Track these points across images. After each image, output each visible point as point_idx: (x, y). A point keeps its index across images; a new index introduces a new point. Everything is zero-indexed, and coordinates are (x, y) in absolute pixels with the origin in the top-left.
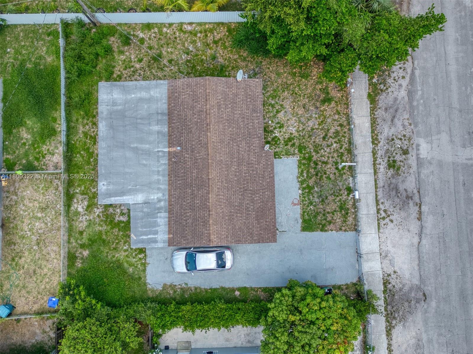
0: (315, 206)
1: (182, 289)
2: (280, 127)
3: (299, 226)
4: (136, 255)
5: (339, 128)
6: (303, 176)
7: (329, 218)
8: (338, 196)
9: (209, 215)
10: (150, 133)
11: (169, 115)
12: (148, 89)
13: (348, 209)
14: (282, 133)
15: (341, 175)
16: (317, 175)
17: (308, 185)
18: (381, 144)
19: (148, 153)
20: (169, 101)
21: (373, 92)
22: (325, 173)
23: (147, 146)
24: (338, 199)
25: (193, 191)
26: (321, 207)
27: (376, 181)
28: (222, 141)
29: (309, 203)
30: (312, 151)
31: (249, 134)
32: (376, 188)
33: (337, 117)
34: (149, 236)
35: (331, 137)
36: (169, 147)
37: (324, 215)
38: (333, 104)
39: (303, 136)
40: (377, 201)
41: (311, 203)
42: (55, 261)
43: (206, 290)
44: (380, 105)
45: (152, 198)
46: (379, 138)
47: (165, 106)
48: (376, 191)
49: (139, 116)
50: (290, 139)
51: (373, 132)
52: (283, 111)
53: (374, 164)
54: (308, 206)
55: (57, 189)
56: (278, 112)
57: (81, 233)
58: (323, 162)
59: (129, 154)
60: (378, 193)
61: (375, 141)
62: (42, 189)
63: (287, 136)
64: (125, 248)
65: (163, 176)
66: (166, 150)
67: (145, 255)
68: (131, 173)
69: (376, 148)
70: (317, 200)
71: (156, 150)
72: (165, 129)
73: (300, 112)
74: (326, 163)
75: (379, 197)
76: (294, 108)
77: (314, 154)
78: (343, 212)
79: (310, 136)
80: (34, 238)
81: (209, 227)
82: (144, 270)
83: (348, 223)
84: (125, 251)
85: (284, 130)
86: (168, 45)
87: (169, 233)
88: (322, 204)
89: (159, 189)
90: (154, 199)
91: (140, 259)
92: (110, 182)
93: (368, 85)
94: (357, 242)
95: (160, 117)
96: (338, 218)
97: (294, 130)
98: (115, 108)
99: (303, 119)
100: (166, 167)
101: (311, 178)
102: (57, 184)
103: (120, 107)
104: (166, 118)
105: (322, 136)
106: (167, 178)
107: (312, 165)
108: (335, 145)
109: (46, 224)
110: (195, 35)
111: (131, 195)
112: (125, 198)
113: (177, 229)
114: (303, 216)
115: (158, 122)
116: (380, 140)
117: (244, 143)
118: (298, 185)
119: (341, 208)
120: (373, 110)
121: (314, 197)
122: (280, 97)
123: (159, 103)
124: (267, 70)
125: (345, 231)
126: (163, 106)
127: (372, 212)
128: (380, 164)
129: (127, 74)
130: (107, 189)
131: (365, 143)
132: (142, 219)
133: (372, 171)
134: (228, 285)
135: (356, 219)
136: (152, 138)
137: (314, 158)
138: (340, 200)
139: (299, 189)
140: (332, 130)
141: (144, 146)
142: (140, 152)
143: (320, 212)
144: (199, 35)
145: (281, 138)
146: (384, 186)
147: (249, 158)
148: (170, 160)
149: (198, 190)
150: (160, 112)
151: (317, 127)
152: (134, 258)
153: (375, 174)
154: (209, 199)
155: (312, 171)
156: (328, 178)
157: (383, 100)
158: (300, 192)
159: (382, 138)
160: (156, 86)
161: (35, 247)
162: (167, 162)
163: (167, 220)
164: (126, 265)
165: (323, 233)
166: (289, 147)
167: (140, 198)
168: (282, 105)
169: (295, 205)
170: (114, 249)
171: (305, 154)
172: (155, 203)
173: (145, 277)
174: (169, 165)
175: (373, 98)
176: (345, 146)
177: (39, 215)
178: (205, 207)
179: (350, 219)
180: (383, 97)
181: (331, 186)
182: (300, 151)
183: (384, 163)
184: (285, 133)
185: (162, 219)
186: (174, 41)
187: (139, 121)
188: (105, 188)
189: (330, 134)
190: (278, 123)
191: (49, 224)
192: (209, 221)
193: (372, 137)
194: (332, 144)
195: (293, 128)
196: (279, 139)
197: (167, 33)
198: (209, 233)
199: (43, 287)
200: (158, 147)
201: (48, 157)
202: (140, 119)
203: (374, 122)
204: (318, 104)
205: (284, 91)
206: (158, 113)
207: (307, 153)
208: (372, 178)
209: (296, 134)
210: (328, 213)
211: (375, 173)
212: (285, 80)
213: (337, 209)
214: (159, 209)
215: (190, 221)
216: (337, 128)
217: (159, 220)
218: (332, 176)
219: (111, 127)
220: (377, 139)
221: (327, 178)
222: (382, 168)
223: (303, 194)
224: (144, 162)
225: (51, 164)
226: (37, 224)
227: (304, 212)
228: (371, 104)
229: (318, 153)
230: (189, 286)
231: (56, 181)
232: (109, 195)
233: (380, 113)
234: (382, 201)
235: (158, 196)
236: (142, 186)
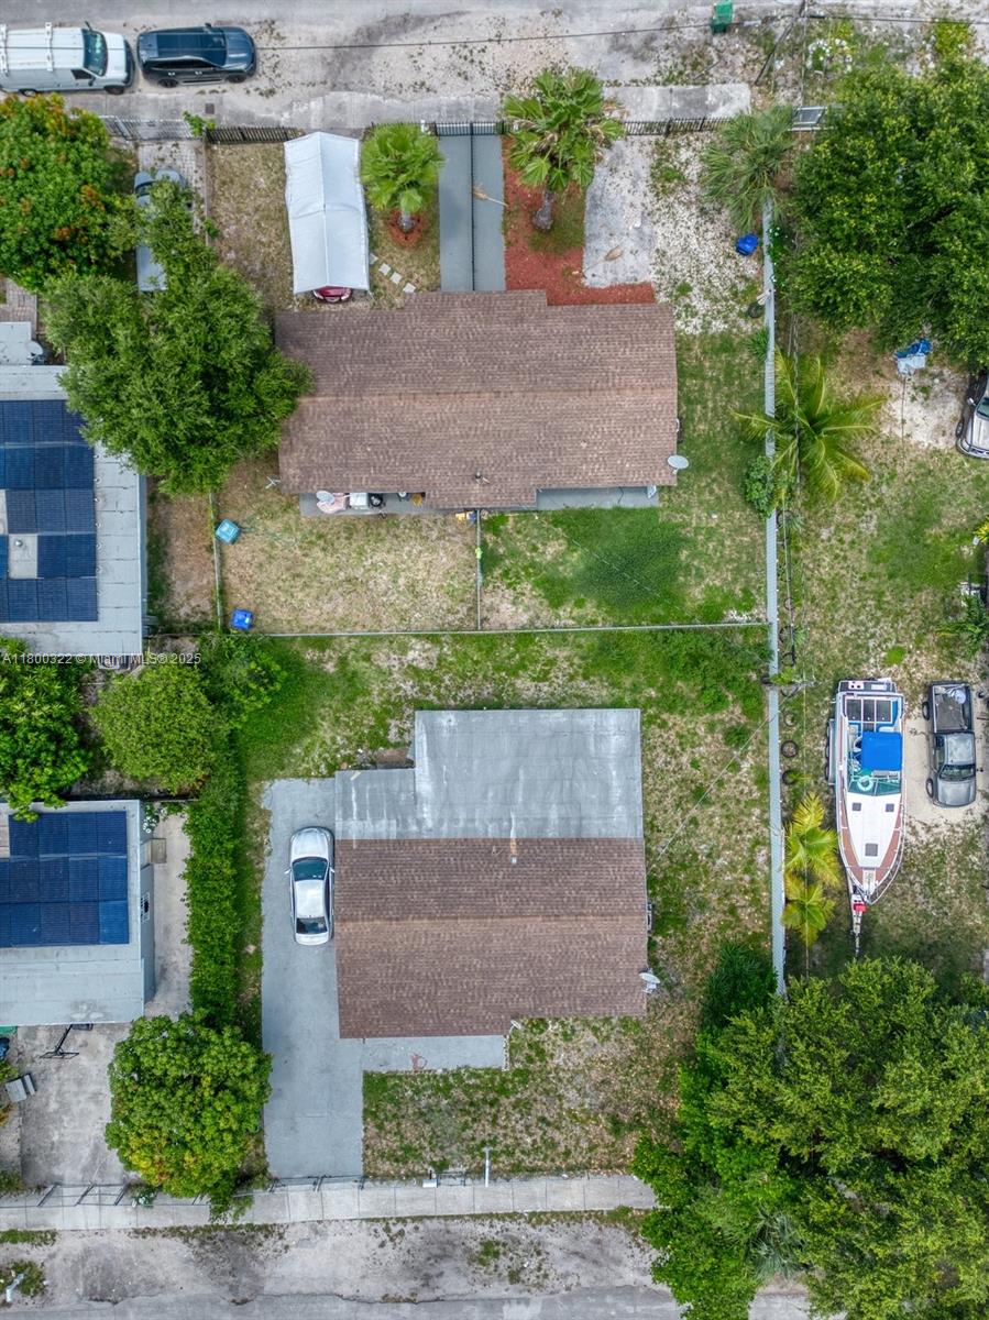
0: (412, 1099)
1: (261, 845)
2: (565, 1034)
3: (374, 1068)
4: (325, 759)
5: (561, 1149)
6: (469, 1078)
7: (388, 1126)
8: (430, 1143)
9: (391, 919)
10: (545, 804)
11: (578, 840)
12: (627, 801)
13: (406, 1163)
14: (553, 1038)
15: (470, 1151)
16: (472, 1104)
17: (452, 1087)
18: (531, 1230)
19: (507, 801)
20: (603, 840)
21: (633, 1217)
22: (474, 1120)
23: (520, 800)
24: (426, 1144)
25: (436, 887)
26: (410, 1112)
27: (459, 1217)
28: (526, 941)
29: (417, 1088)
30: (519, 1096)
31: (542, 991)
32: (446, 1218)
33: (585, 1145)
34: (355, 805)
35: (545, 1133)
36: (518, 841)
37: (395, 1116)
38: (609, 1138)
39: (546, 1080)
40: (420, 1218)
41: (417, 1092)
42: (318, 612)
43: (257, 891)
44: (607, 1231)
45: (425, 809)
46: (544, 1227)
47: (594, 833)
48: (439, 1217)
49: (575, 784)
50: (541, 1053)
51: (554, 1214)
52: (596, 1041)
53: (491, 1216)
54: (412, 1086)
55: (449, 611)
56: (595, 1030)
57: (367, 658)
58: (495, 1117)
59: (505, 766)
60: (435, 1221)
61: (537, 1218)
62: (450, 585)
63: (547, 1047)
64: (338, 739)
65: (465, 830)
66: (513, 835)
67: (324, 777)
68: (470, 770)
69: (522, 1220)
70: (423, 1103)
71: (513, 816)
72: (551, 834)
73: (594, 1074)
74: (494, 1122)
75: (428, 1222)
76: (603, 1062)
77: (513, 1099)
78: (399, 1153)
79: (547, 1092)
80: (359, 573)
81: (368, 919)
82: (296, 775)
83: (379, 1161)
84: (334, 740)
85: (559, 1042)
86: (727, 817)
87: (361, 842)
88: (415, 1113)
89: (441, 822)
90: (422, 812)
91: (318, 767)
92: (454, 732)
93: (646, 1207)
94: (342, 1177)
95: (574, 823)
96: (390, 1143)
97: (559, 1059)
98: (592, 740)
99: (580, 1079)
100: (481, 835)
101: (466, 1093)
102: (458, 612)
103: (592, 748)
104: (573, 834)
105: (546, 1115)
106: (460, 836)
107: (491, 1096)
108: (529, 1140)
109: (385, 594)
110: (746, 871)
111: (430, 770)
112: (426, 759)
113: (367, 856)
114: (393, 1075)
115: (565, 819)
116: (538, 1227)
117: (525, 980)
118: (452, 1068)
119: (408, 1149)
120: (596, 1216)
121: (429, 1097)
122: (625, 1034)
123: (600, 822)
124: (677, 1011)
125: (365, 1156)
126: (595, 829)
127: (399, 1208)
128: (491, 1226)
129: (669, 738)
130: (441, 727)
131: (533, 1199)
132: (387, 791)
133: (478, 1212)
134: (266, 931)
135: (386, 1177)
136: (534, 807)
137: (503, 1100)
138: (423, 1148)
139: (445, 1070)
140: (558, 1136)
141: (521, 793)
142: (509, 786)
143: (400, 1108)
144: (747, 877)
145: (543, 1035)
146: (448, 1232)
147: (496, 990)
148: (495, 841)
149: (437, 898)
150: (584, 822)
151: (565, 1106)
152: (320, 755)
153: (471, 1216)
154: (420, 918)
155: (479, 1095)
156: (466, 1126)
157: (617, 1237)
158: (440, 1071)
159: (543, 1232)
160: (631, 817)
161: (342, 574)
162: (490, 836)
163: (384, 837)
164: (308, 741)
165: (360, 1114)
166: (526, 1051)
167: (425, 786)
168: (608, 1038)
169: (415, 1061)
170: (337, 719)
171: (512, 1082)
172: (414, 814)
173: (285, 777)
174: (484, 841)
175: (620, 1216)
176: (527, 1162)
177: (401, 581)
178: (407, 911)
179: (386, 1166)
180: (623, 1236)
181: (450, 1130)
182: (518, 1073)
183: (493, 1234)
184: (554, 1043)
185: (385, 828)
186: (734, 829)
187: (567, 783)
188: (445, 723)
189: (551, 1132)
190: (573, 1031)
191: (385, 599)
192: (379, 918)
193: (545, 1213)
194: (530, 1135)
195: (564, 1061)
196: (542, 1031)
197: (750, 815)
198: (357, 920)
199: (270, 592)
200: (517, 820)
201: (509, 593)
202: (571, 786)
203: (573, 1217)
204: (609, 1109)
205: (636, 1042)
206: (581, 819)
207: (514, 1087)
208: (464, 1211)
209: (551, 1066)
210: (399, 1124)
211: (475, 1217)
212: (657, 1045)
213: (406, 1142)
214: (403, 823)
215: (381, 882)
216: (563, 1145)
217: (384, 821)
218: (469, 1133)
219: (556, 733)
220: (539, 1222)
221: (466, 1123)
222: (483, 1230)
223: (435, 1077)
224: (491, 794)
225: (496, 600)
226: (385, 577)
227: (400, 1078)
228: (609, 1212)
229: (514, 1108)
230: (266, 859)
231: (465, 609)
232: (432, 731)
233: (591, 1230)
234: (421, 1228)
235: (428, 820)
236: (448, 791)
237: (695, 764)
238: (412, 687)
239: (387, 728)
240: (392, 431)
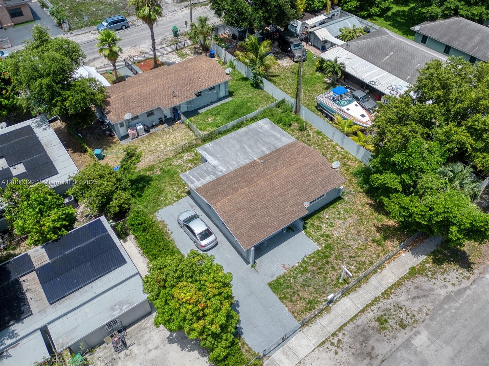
0: (295, 282)
1: (166, 232)
2: (330, 225)
3: (270, 280)
4: (174, 196)
5: (368, 263)
6: (310, 260)
7: (295, 298)
8: (317, 293)
9: (232, 194)
10: (259, 148)
11: (277, 149)
12: (283, 135)
13: (314, 308)
14: (327, 229)
15: (335, 286)
16: (320, 269)
17: (306, 267)
18: (389, 301)
20: (286, 146)
21: (418, 270)
22: (326, 274)
23: (250, 151)
24: (316, 295)
25: (241, 180)
26: (299, 287)
27: (356, 316)
29: (294, 276)
30: (334, 255)
32: (351, 320)
33: (374, 256)
34: (194, 179)
35: (356, 261)
36: (259, 159)
37: (294, 293)
38: (380, 248)
39: (338, 244)
40: (341, 329)
41: (295, 278)
43: (175, 246)
44: (415, 281)
45: (220, 167)
46: (391, 296)
47: (281, 146)
48: (348, 322)
50: (328, 236)
51: (391, 288)
52: (342, 221)
53: (368, 306)
54: (290, 277)
56: (339, 218)
57: (171, 165)
58: (333, 268)
59: (237, 146)
60: (348, 325)
61: (386, 294)
62: (185, 138)
63: (328, 233)
64: (175, 189)
65: (238, 165)
66: (255, 159)
67: (177, 201)
68: (227, 152)
69: (381, 299)
70: (301, 281)
71: (251, 155)
72: (268, 152)
73: (352, 231)
74: (334, 269)
75: (346, 328)
76: (352, 226)
77: (333, 257)
78: (308, 306)
79: (343, 247)
81: (224, 198)
82: (166, 205)
83: (303, 315)
84: (173, 190)
85: (331, 229)
87: (204, 185)
88: (301, 287)
89: (228, 168)
90: (220, 169)
91: (173, 199)
92: (214, 146)
93: (419, 263)
94: (294, 332)
95: (272, 147)
96: (300, 305)
97: (336, 235)
98: (259, 129)
99: (349, 236)
100: (245, 164)
101: (314, 266)
103: (261, 131)
104: (275, 149)
105: (351, 255)
106: (238, 167)
107: (324, 261)
108: (353, 267)
111: (213, 158)
112: (209, 156)
113: (209, 187)
114: (280, 278)
115: (269, 148)
116: (390, 298)
118: (300, 260)
119: (310, 302)
120: (405, 278)
121: (301, 277)
122: (350, 214)
123: (280, 143)
124: (359, 198)
125: (295, 317)
127: (329, 329)
128: (372, 311)
130: (208, 148)
131: (377, 288)
132: (202, 170)
133: (362, 308)
135: (311, 320)
136: (256, 150)
137: (330, 260)
138: (316, 298)
139: (298, 263)
140: (363, 259)
141: (248, 149)
142: (243, 150)
143: (294, 289)
144: (340, 155)
145: (323, 230)
146: (358, 326)
148: (251, 163)
149: (244, 182)
150: (275, 146)
151: (354, 248)
152: (171, 196)
153: (360, 312)
154: (243, 189)
155: (320, 264)
156: (325, 278)
157: (421, 281)
158: (297, 265)
159: (393, 299)
162: (248, 162)
163: (211, 180)
164: (164, 195)
165: (279, 301)
166: (322, 238)
167: (215, 162)
168: (345, 218)
169: (284, 267)
170: (171, 184)
171: (327, 251)
172: (217, 171)
173: (162, 208)
174: (247, 164)
175: (413, 273)
176: (361, 275)
177: (168, 144)
179: (307, 316)
180: (424, 279)
181: (321, 284)
182: (326, 247)
183: (376, 314)
184: (329, 231)
187: (261, 141)
188: (208, 146)
189: (359, 260)
190: (332, 223)
191: (166, 150)
192: (228, 196)
193: (387, 290)
194: (352, 265)
195: (338, 234)
196: (321, 230)
197: (324, 142)
198: (220, 201)
200: (253, 155)
202: (263, 141)
203: (398, 284)
204: (370, 239)
205: (356, 214)
206: (273, 145)
207: (330, 253)
208: (356, 312)
209: (335, 238)
210: (298, 295)
211: (362, 311)
212: (363, 210)
213: (307, 300)
214: (216, 174)
215: (220, 189)
216: (367, 261)
217: (208, 177)
218: (328, 280)
219: (246, 133)
220: (388, 295)
221: (324, 277)
222: (370, 314)
223: (297, 268)
224: (239, 154)
226: (162, 145)
227: (283, 276)
228: (409, 273)
229: (337, 260)
230: (172, 235)
232: (206, 150)
233: (409, 284)
234: (346, 333)
235: (223, 169)
236: (224, 160)
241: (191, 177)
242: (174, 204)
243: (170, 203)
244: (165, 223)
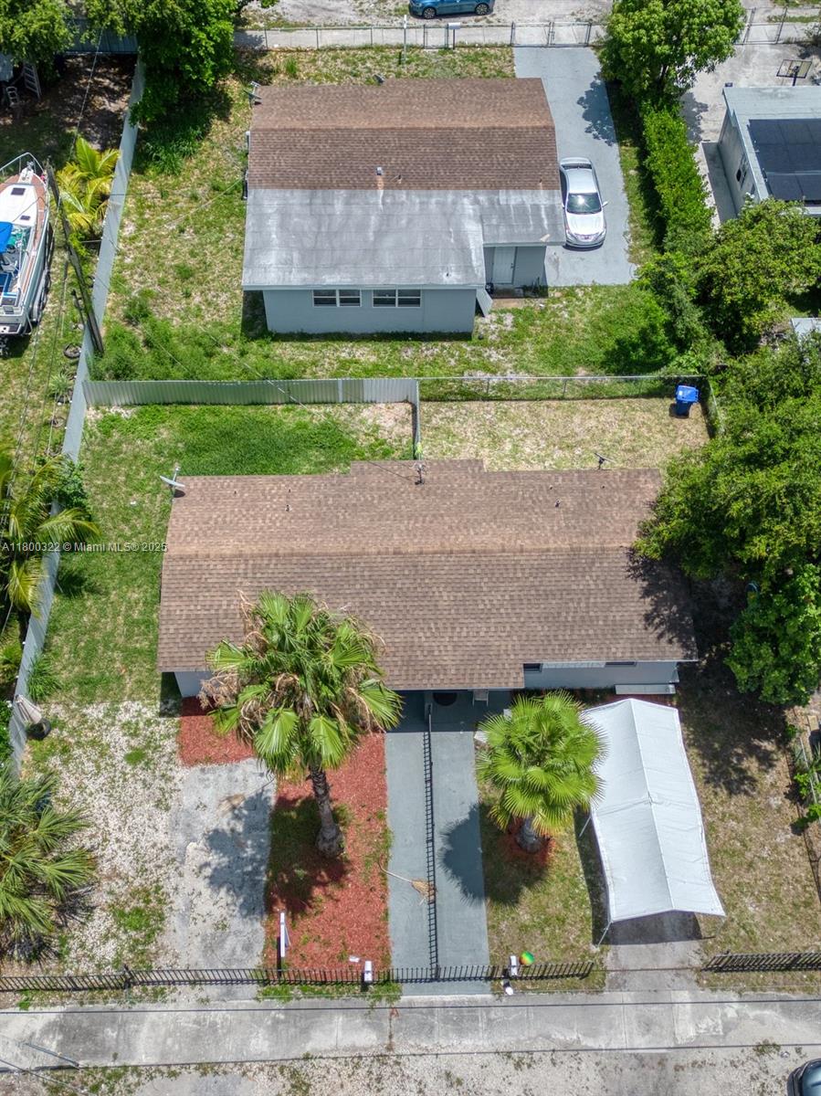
1: (635, 239)
5: (340, 60)
7: (493, 73)
8: (455, 64)
9: (500, 128)
10: (348, 215)
11: (315, 188)
12: (262, 217)
13: (476, 54)
15: (420, 59)
18: (368, 21)
19: (386, 218)
20: (289, 187)
21: (280, 27)
22: (417, 75)
23: (373, 218)
24: (459, 63)
25: (457, 152)
28: (369, 117)
33: (319, 63)
34: (544, 216)
35: (354, 68)
36: (376, 187)
38: (298, 66)
42: (602, 419)
44: (303, 21)
45: (471, 211)
46: (357, 23)
47: (298, 193)
49: (315, 229)
51: (347, 29)
53: (402, 28)
55: (452, 420)
59: (389, 241)
61: (363, 27)
62: (453, 443)
65: (431, 196)
66: (381, 192)
68: (425, 239)
69: (375, 27)
71: (381, 206)
72: (343, 193)
74: (399, 75)
78: (482, 58)
80: (558, 454)
81: (522, 128)
83: (499, 54)
86: (159, 257)
87: (535, 187)
89: (454, 203)
90: (474, 210)
91: (585, 294)
92: (443, 268)
93: (269, 32)
94: (530, 47)
95: (319, 201)
96: (492, 64)
98: (295, 261)
100: (413, 192)
102: (442, 419)
103: (295, 255)
104: (320, 193)
105: (352, 78)
106: (435, 192)
108: (369, 65)
109: (526, 435)
110: (146, 220)
111: (467, 241)
112: (472, 247)
113: (528, 176)
115: (327, 203)
116: (362, 23)
119: (475, 60)
120: (312, 28)
123: (291, 202)
125: (512, 57)
126: (297, 198)
127: (480, 32)
130: (457, 271)
132: (511, 226)
135: (492, 47)
136: (357, 211)
138: (462, 61)
140: (343, 67)
141: (372, 223)
142: (384, 228)
148: (399, 187)
149: (455, 144)
150: (308, 201)
151: (335, 83)
152: (584, 303)
154: (473, 129)
156: (425, 72)
157: (295, 18)
159: (358, 20)
160: (258, 205)
161: (578, 453)
162: (404, 192)
163: (511, 192)
167: (472, 228)
172: (482, 208)
173: (618, 286)
174: (410, 188)
175: (292, 28)
176: (370, 54)
177: (508, 447)
178: (485, 134)
179: (493, 52)
180: (290, 19)
181: (438, 70)
185: (510, 198)
187: (323, 229)
188: (453, 275)
189: (349, 69)
191: (526, 431)
192: (512, 129)
193: (356, 29)
194: (367, 68)
198: (533, 128)
199: (659, 436)
200: (376, 204)
201: (382, 435)
202: (319, 228)
203: (332, 27)
204: (296, 81)
206: (311, 204)
210: (484, 73)
213: (476, 64)
214: (492, 203)
215: (512, 156)
216: (339, 63)
217: (512, 203)
218: (421, 69)
219: (335, 267)
224: (404, 222)
225: (397, 430)
226: (528, 450)
228: (300, 30)
231: (434, 422)
232: (467, 267)
235: (467, 204)
236: (448, 223)
237: (188, 295)
238: (490, 356)
239: (516, 324)
240: (528, 519)
241: (546, 222)
242: (590, 284)
243: (595, 288)
244: (628, 256)
